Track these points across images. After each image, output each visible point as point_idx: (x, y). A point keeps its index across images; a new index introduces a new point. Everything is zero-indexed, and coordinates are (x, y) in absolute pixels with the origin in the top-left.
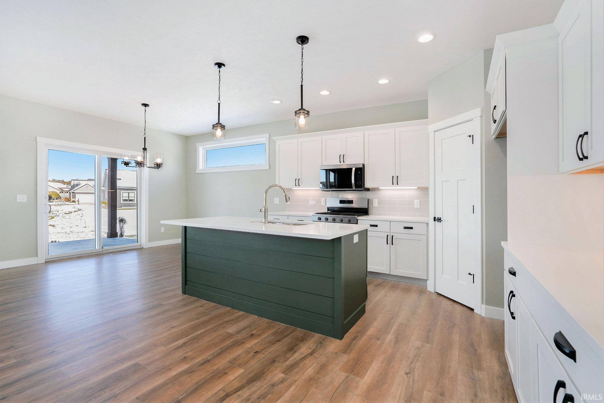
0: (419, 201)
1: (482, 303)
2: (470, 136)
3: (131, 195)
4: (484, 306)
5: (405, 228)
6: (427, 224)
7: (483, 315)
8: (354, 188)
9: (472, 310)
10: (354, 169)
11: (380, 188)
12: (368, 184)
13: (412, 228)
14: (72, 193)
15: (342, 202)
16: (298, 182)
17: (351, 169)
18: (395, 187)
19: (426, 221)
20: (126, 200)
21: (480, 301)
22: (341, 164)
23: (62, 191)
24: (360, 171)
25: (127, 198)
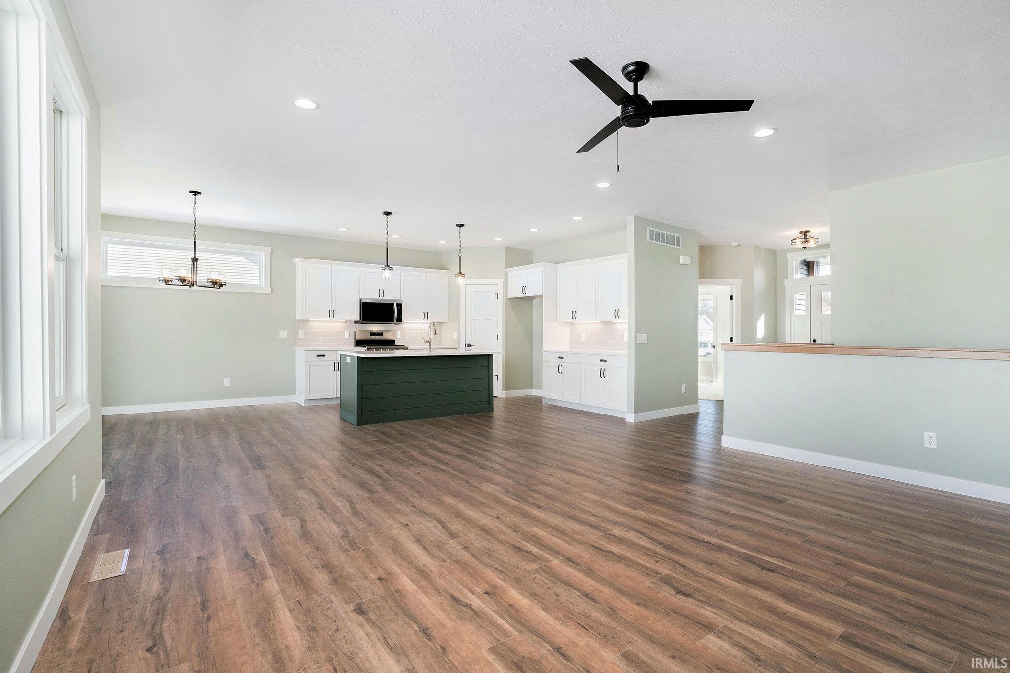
2: (496, 294)
8: (395, 322)
12: (404, 318)
15: (371, 334)
16: (332, 314)
17: (393, 304)
21: (501, 388)
22: (380, 298)
24: (400, 306)
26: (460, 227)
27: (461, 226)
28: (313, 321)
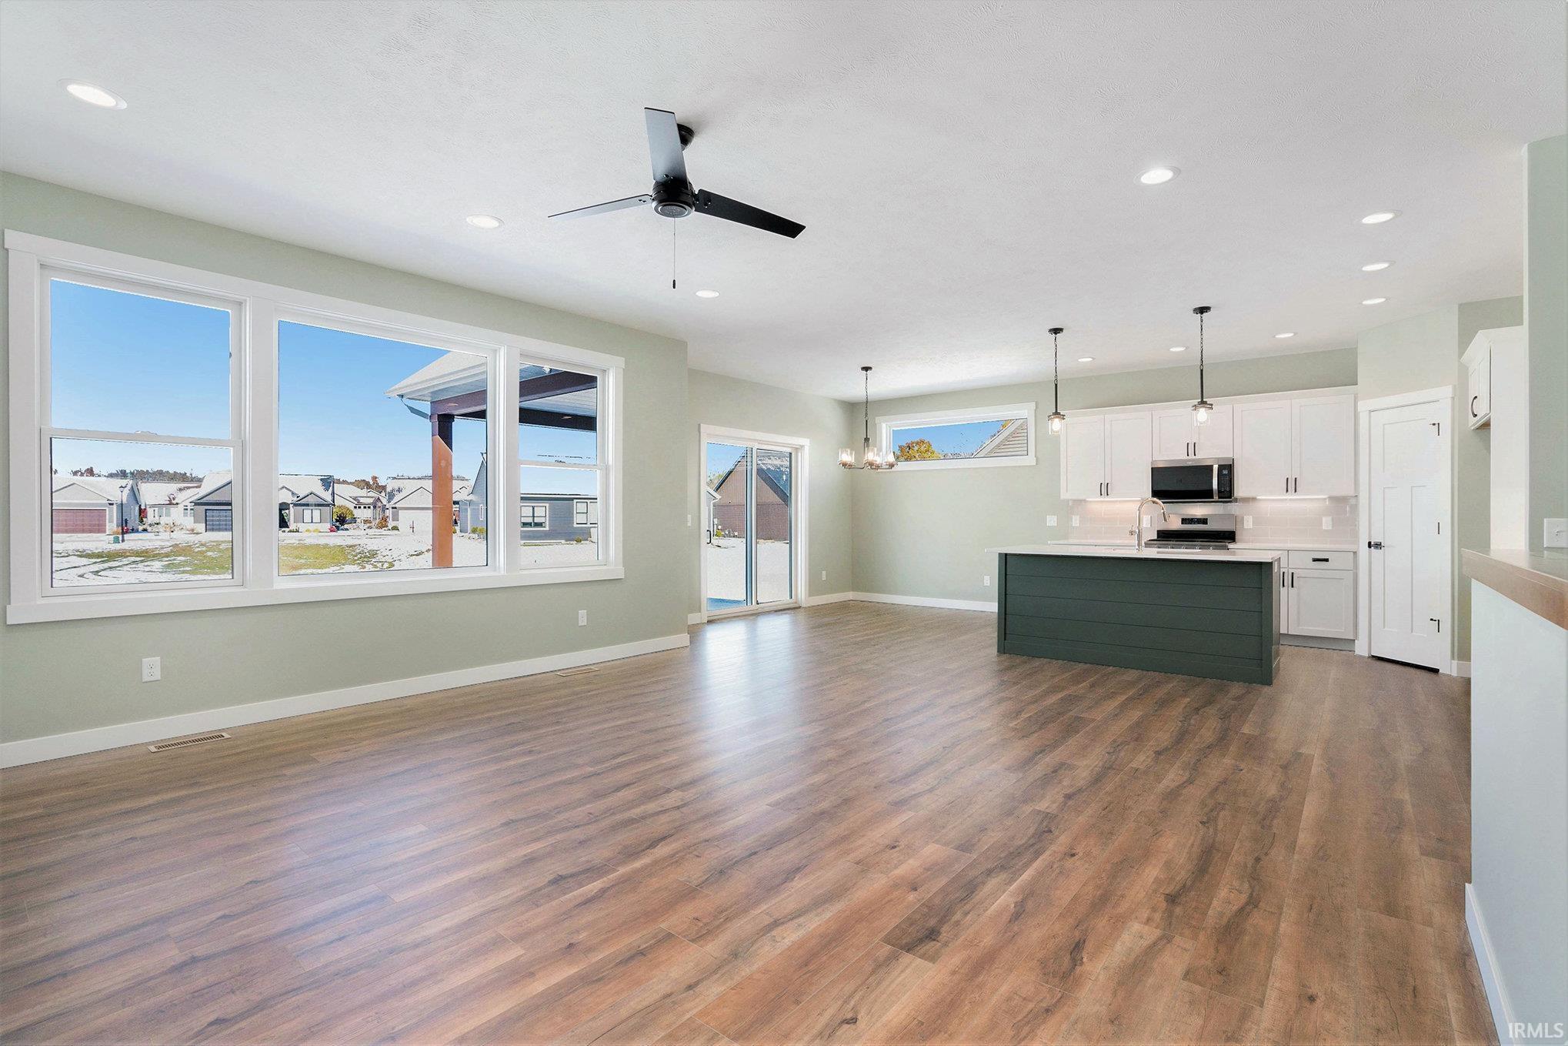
0: (1330, 518)
1: (1453, 658)
2: (1434, 424)
3: (540, 512)
4: (1455, 662)
5: (1315, 560)
6: (1355, 553)
7: (1454, 674)
8: (1216, 498)
9: (1435, 671)
10: (1216, 467)
11: (1258, 497)
12: (1239, 491)
13: (1327, 560)
14: (393, 508)
15: (1184, 521)
16: (1105, 489)
17: (1210, 468)
18: (1291, 496)
19: (1353, 548)
20: (529, 524)
21: (1449, 653)
22: (1190, 457)
23: (358, 506)
24: (1227, 470)
25: (530, 520)
26: (1202, 313)
27: (1202, 310)
28: (1090, 502)
